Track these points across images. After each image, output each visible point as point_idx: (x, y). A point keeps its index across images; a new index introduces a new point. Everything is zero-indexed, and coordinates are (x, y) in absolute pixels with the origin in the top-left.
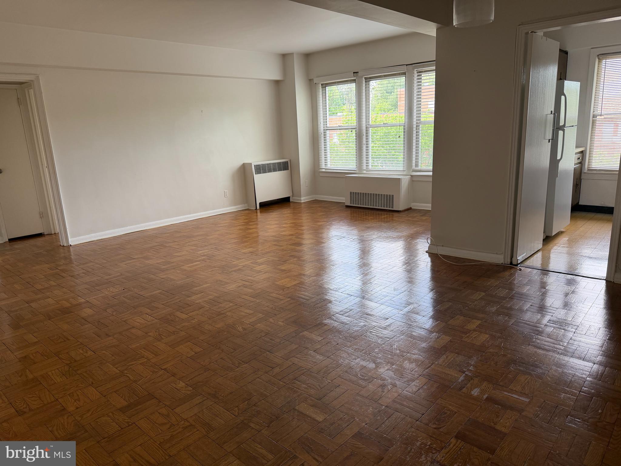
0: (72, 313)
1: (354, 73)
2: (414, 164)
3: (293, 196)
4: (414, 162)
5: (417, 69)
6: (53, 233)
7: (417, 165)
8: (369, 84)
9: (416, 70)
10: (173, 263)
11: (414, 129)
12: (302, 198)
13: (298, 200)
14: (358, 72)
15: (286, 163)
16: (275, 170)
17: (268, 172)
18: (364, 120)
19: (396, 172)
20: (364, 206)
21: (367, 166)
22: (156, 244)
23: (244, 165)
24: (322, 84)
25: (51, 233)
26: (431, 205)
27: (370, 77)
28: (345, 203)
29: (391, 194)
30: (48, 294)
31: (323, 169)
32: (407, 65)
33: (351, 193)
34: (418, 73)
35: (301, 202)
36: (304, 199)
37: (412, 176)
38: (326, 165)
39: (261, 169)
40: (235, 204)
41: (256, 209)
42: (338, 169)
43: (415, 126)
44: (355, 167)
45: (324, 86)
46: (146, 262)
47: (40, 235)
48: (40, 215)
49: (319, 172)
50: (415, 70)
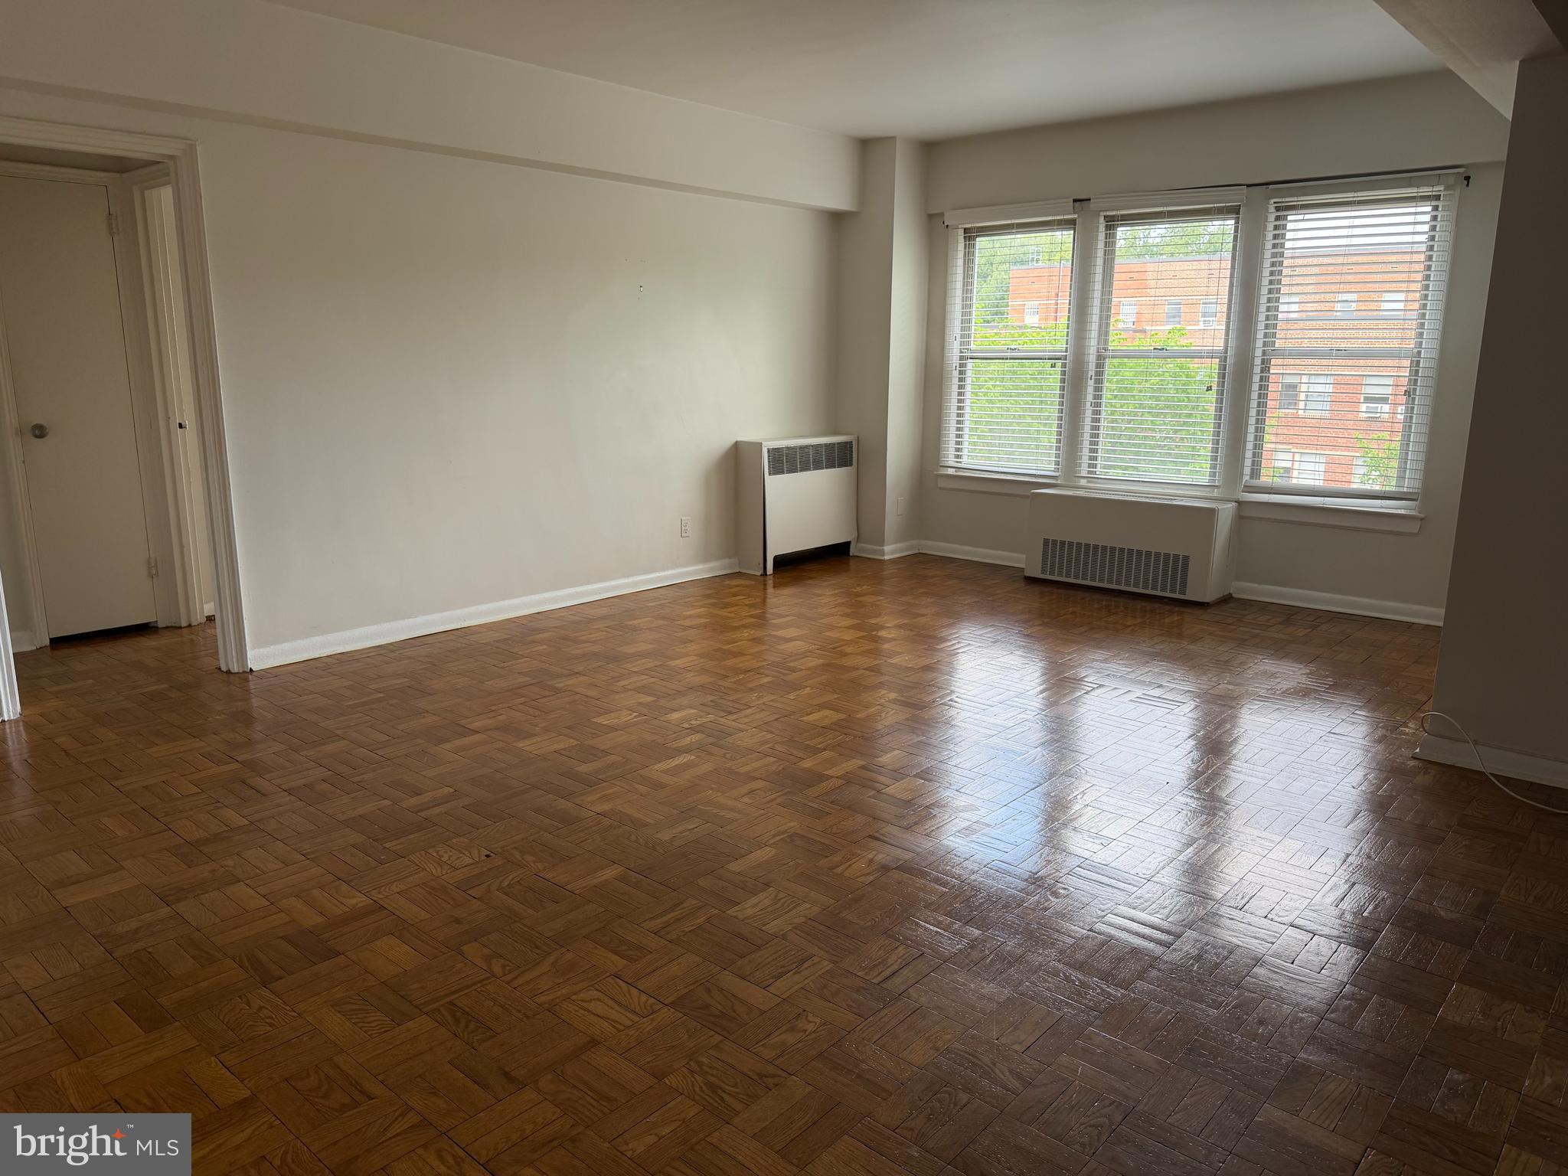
0: (342, 958)
1: (1075, 201)
2: (1247, 471)
3: (858, 539)
4: (1248, 462)
5: (1276, 200)
6: (184, 624)
7: (1255, 473)
8: (1114, 236)
9: (1275, 203)
10: (606, 753)
11: (1257, 370)
12: (887, 548)
13: (875, 552)
14: (1090, 200)
15: (846, 447)
16: (818, 466)
17: (801, 471)
18: (1094, 334)
19: (1190, 488)
20: (1088, 583)
21: (1090, 465)
22: (521, 680)
23: (737, 447)
24: (965, 229)
25: (178, 625)
26: (1444, 610)
27: (1122, 215)
28: (1023, 569)
29: (1182, 553)
30: (230, 862)
31: (949, 469)
32: (1248, 186)
33: (1046, 541)
34: (1278, 209)
35: (882, 558)
36: (891, 551)
37: (1239, 503)
38: (958, 457)
39: (785, 461)
40: (705, 559)
41: (765, 574)
42: (996, 469)
43: (1258, 361)
44: (1053, 467)
45: (970, 235)
46: (520, 745)
47: (144, 629)
48: (149, 568)
49: (936, 475)
50: (1272, 201)
